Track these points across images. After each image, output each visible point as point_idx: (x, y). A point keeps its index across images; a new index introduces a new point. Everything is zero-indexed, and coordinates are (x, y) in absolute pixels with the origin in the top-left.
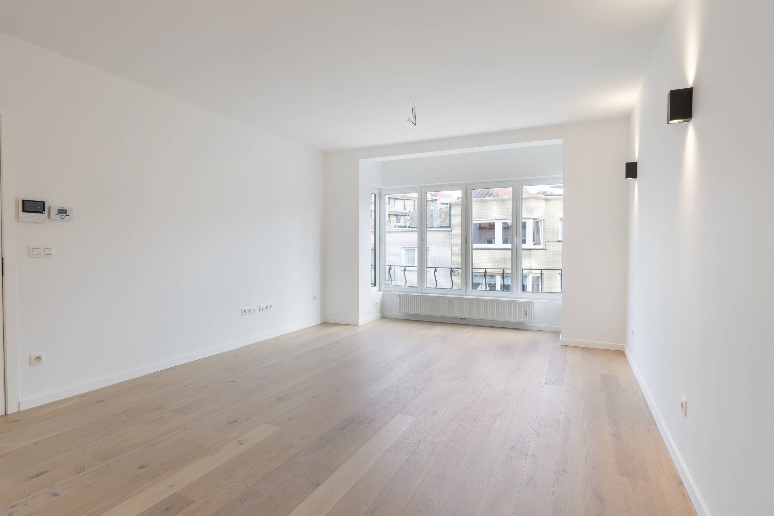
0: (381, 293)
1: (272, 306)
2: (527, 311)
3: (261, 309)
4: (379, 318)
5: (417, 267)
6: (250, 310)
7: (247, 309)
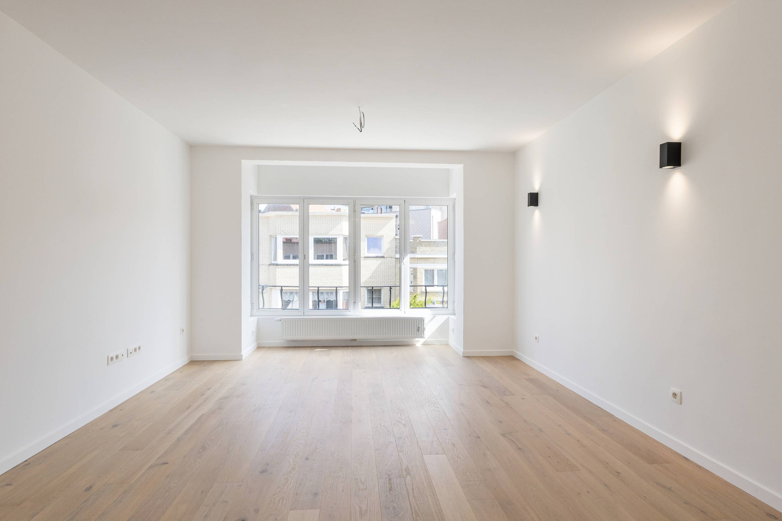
0: (255, 319)
1: (141, 347)
2: (419, 327)
3: (129, 353)
4: (256, 348)
5: (298, 287)
6: (117, 357)
7: (113, 355)
